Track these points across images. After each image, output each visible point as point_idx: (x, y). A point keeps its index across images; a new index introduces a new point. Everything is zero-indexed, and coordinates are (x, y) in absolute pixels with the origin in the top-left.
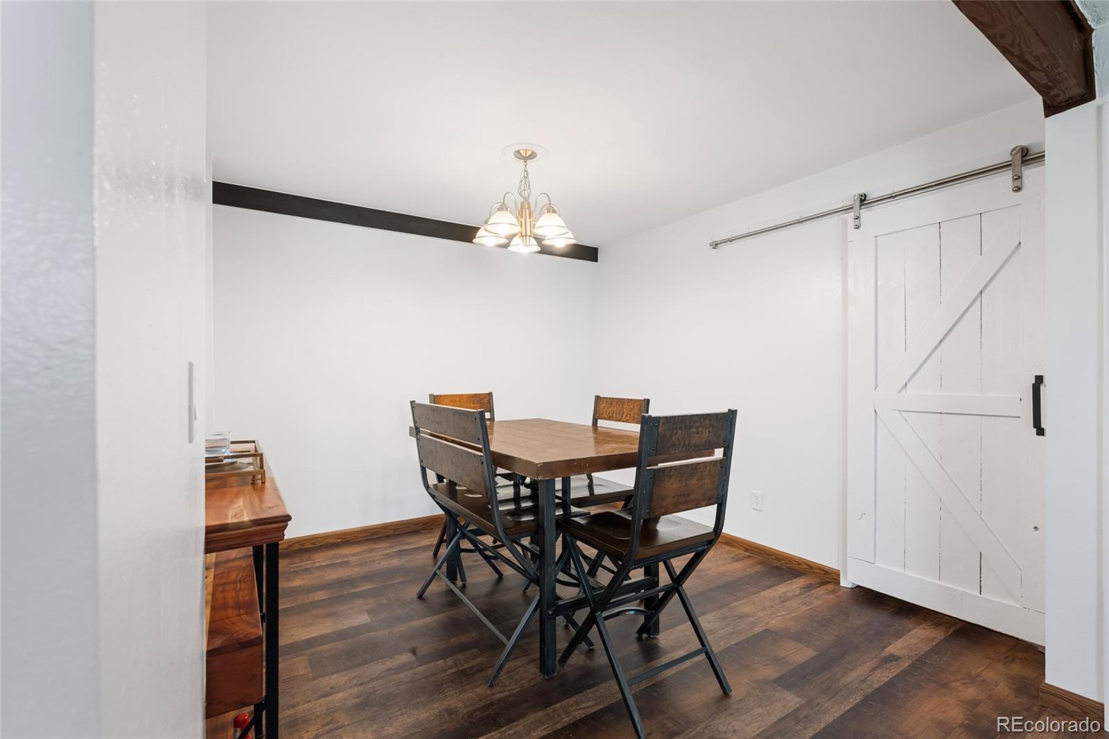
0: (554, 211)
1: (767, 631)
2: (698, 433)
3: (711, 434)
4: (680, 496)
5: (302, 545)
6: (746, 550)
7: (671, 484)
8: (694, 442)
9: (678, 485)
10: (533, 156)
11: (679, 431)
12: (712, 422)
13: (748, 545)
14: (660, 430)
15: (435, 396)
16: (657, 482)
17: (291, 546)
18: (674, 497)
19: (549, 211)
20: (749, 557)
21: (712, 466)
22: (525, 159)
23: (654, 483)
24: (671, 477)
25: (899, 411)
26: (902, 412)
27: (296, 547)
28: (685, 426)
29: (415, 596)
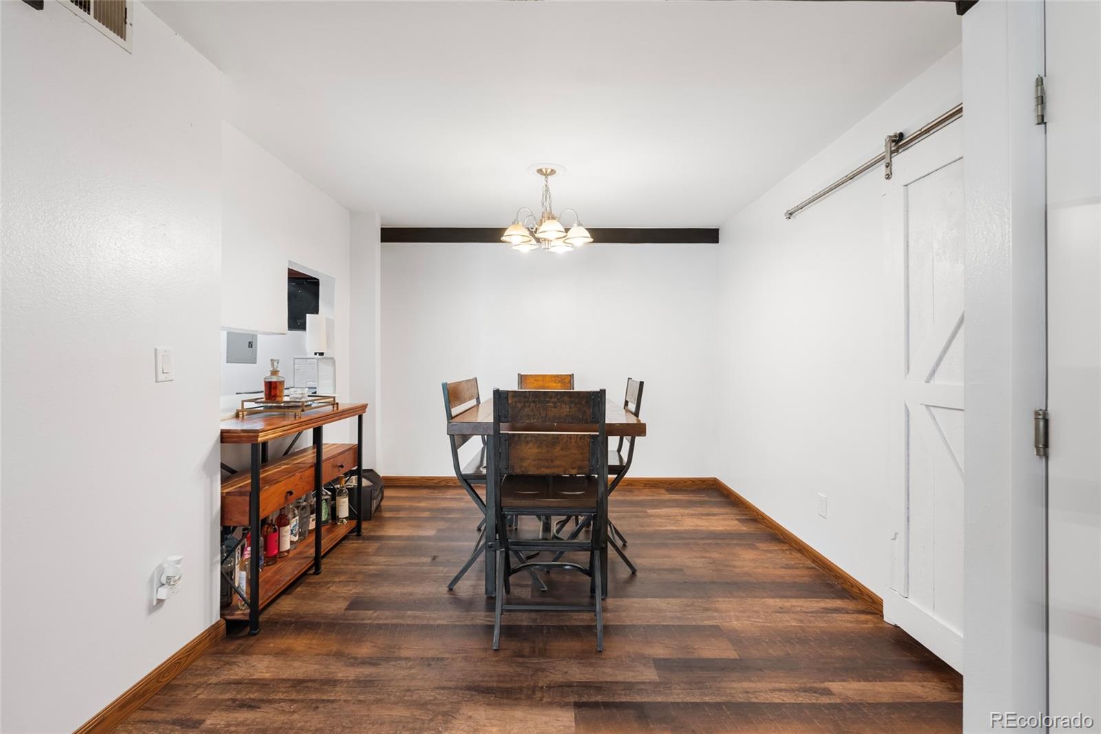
0: (553, 218)
1: (717, 627)
2: (555, 407)
3: (573, 410)
4: (542, 460)
5: (448, 483)
6: (814, 561)
7: (529, 449)
8: (552, 414)
9: (537, 451)
10: (553, 172)
11: (532, 404)
12: (573, 399)
13: (815, 556)
14: (510, 402)
15: (522, 376)
16: (513, 445)
17: (440, 482)
18: (534, 460)
19: (549, 219)
20: (813, 568)
21: (578, 440)
22: (546, 175)
23: (509, 445)
24: (528, 442)
25: (926, 406)
26: (931, 408)
27: (443, 483)
28: (539, 400)
29: (476, 528)
